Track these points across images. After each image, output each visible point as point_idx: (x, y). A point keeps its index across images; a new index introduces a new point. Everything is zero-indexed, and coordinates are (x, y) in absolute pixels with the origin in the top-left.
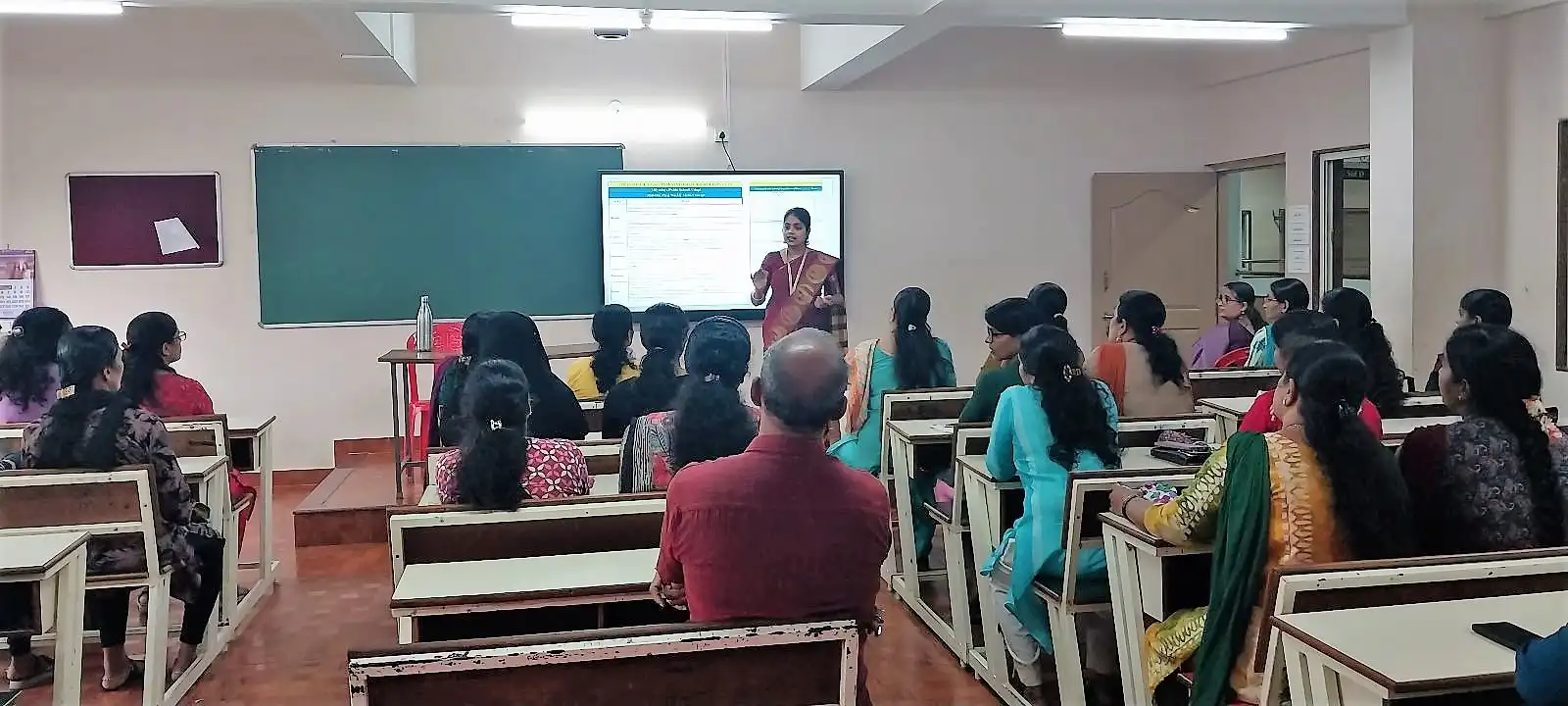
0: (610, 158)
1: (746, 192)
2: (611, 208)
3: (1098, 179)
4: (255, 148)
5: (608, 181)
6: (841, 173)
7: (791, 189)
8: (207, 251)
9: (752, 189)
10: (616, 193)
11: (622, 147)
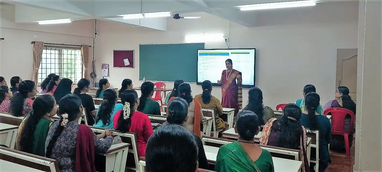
0: (201, 46)
1: (230, 54)
2: (200, 58)
3: (339, 51)
4: (140, 45)
5: (199, 51)
6: (255, 49)
7: (242, 53)
8: (131, 65)
9: (232, 53)
10: (201, 54)
11: (204, 43)
